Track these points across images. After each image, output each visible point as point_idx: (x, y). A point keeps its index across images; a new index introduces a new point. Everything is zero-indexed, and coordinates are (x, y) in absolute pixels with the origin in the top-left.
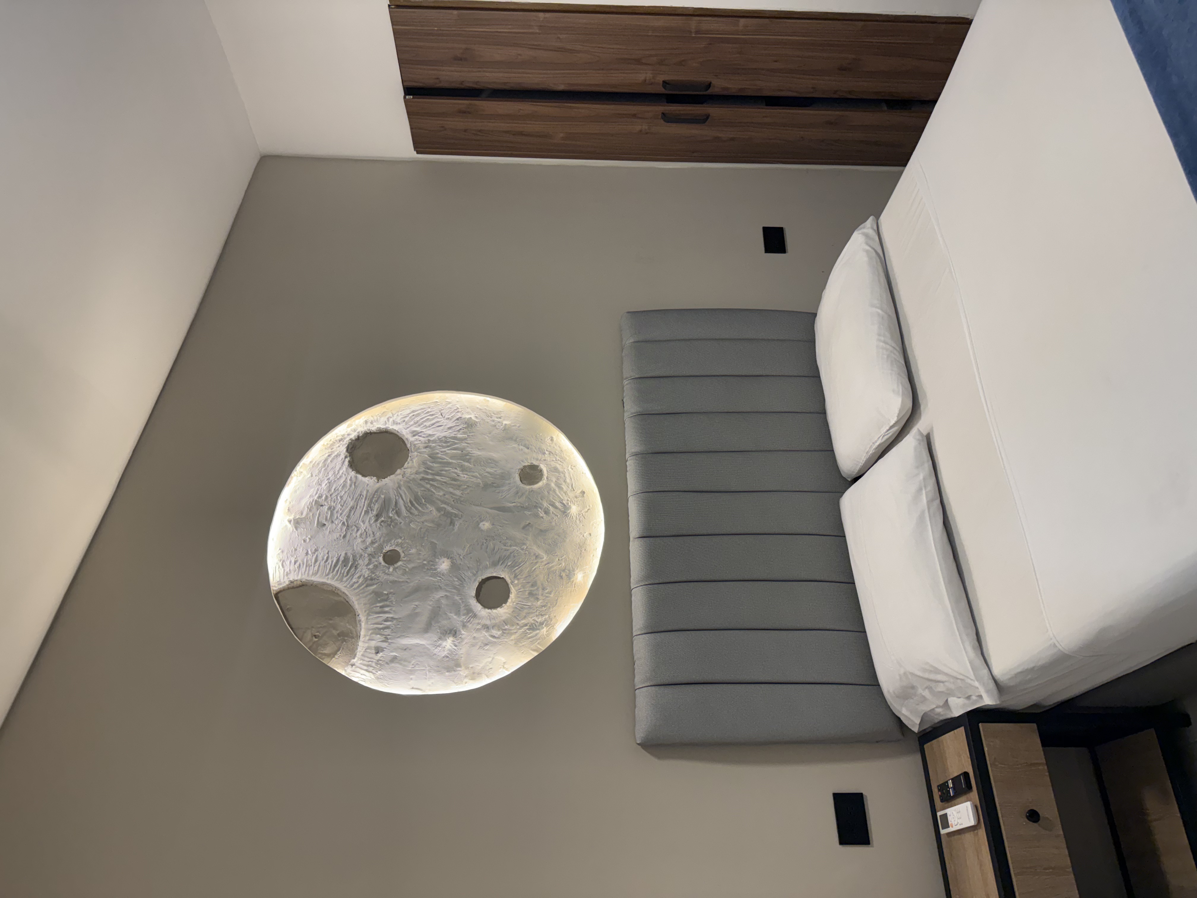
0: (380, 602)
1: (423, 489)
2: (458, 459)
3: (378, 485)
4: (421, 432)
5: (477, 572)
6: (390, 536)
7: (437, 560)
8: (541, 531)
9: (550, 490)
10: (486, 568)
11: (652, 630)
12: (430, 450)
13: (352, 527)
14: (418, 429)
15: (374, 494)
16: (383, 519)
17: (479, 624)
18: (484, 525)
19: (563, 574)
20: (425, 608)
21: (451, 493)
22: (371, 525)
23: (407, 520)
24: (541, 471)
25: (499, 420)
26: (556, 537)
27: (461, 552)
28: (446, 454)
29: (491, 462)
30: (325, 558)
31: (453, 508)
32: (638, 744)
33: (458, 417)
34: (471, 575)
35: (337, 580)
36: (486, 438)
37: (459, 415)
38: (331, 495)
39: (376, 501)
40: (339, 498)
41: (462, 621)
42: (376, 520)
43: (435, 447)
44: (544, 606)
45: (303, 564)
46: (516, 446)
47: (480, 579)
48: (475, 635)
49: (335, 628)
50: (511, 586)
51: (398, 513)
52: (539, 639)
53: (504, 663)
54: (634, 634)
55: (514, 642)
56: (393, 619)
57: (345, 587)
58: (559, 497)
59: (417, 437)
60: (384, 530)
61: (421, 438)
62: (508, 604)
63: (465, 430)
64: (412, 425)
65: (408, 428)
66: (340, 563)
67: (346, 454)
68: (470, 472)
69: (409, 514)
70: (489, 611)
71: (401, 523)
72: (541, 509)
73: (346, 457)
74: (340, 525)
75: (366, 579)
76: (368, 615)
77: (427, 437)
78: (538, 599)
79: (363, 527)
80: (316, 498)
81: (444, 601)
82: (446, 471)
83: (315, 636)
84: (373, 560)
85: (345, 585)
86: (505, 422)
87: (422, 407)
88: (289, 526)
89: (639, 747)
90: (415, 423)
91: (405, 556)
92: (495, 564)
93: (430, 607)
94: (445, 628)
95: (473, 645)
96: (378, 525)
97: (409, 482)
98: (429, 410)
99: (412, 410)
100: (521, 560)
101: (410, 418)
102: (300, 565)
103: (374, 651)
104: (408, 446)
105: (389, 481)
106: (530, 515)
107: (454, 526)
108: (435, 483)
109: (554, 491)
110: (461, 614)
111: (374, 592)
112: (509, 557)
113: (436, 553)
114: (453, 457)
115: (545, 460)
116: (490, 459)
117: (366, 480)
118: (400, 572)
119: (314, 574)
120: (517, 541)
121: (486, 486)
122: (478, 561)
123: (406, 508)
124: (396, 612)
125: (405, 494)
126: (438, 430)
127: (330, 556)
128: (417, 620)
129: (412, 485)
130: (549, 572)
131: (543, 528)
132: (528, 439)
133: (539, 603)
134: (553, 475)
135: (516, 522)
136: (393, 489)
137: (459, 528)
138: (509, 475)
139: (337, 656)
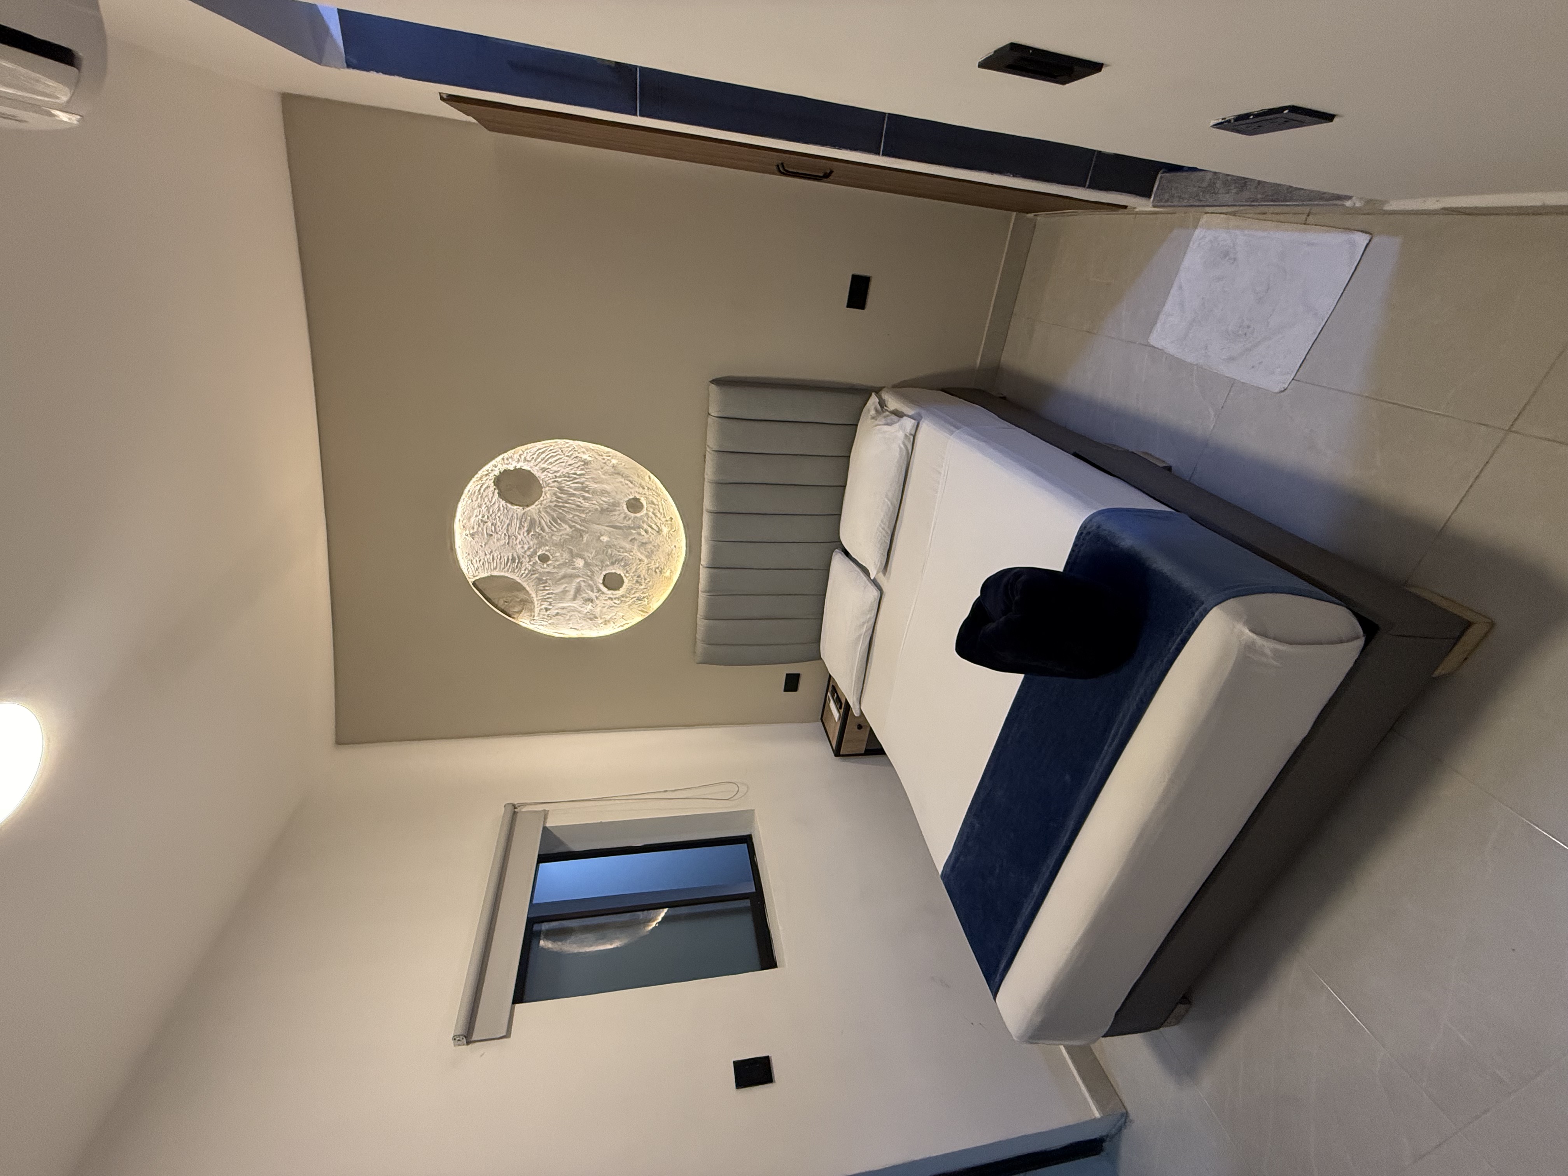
0: (542, 584)
1: (557, 513)
2: (580, 490)
3: (523, 512)
4: (548, 468)
5: (602, 568)
6: (541, 545)
8: (643, 543)
9: (649, 517)
10: (607, 566)
11: (709, 618)
12: (558, 484)
13: (511, 536)
14: (545, 466)
15: (522, 516)
16: (532, 533)
17: (606, 597)
18: (604, 539)
19: (657, 570)
20: (572, 588)
21: (577, 515)
22: (525, 536)
23: (550, 535)
24: (642, 502)
25: (608, 458)
26: (653, 548)
27: (589, 555)
28: (571, 488)
29: (604, 492)
30: (499, 557)
31: (581, 526)
33: (575, 456)
34: (598, 569)
35: (511, 572)
36: (599, 473)
38: (491, 515)
39: (525, 521)
40: (497, 517)
41: (596, 596)
42: (528, 534)
43: (561, 481)
44: (646, 588)
46: (623, 480)
47: (604, 573)
48: (605, 603)
49: (518, 598)
50: (625, 578)
51: (543, 529)
52: (643, 605)
56: (552, 593)
58: (655, 522)
59: (544, 473)
60: (535, 541)
61: (547, 475)
62: (623, 588)
63: (582, 467)
64: (540, 462)
65: (537, 465)
66: (510, 561)
67: (495, 487)
68: (590, 500)
69: (550, 530)
70: (612, 591)
71: (545, 536)
72: (643, 529)
73: (495, 489)
74: (503, 535)
75: (530, 571)
76: (537, 592)
77: (554, 473)
78: (641, 585)
79: (520, 537)
80: (480, 517)
81: (583, 584)
82: (572, 500)
83: (506, 602)
84: (532, 559)
85: (517, 575)
88: (468, 537)
89: (697, 658)
90: (542, 460)
91: (553, 557)
92: (613, 564)
93: (574, 587)
94: (585, 598)
95: (604, 607)
96: (530, 537)
97: (545, 508)
98: (552, 448)
99: (538, 448)
101: (538, 455)
102: (484, 565)
103: (544, 610)
104: (540, 481)
105: (532, 509)
106: (635, 533)
107: (583, 538)
108: (565, 509)
109: (651, 518)
110: (595, 592)
111: (537, 578)
112: (622, 560)
113: (573, 555)
114: (575, 489)
115: (645, 494)
116: (604, 491)
117: (515, 507)
118: (551, 567)
119: (495, 569)
120: (627, 550)
121: (603, 511)
122: (602, 561)
123: (547, 526)
124: (553, 590)
125: (545, 517)
126: (561, 467)
127: (502, 556)
128: (567, 594)
129: (548, 510)
130: (649, 569)
131: (644, 541)
132: (632, 476)
133: (642, 587)
134: (651, 507)
135: (626, 536)
136: (536, 513)
137: (586, 540)
138: (619, 503)
139: (522, 613)
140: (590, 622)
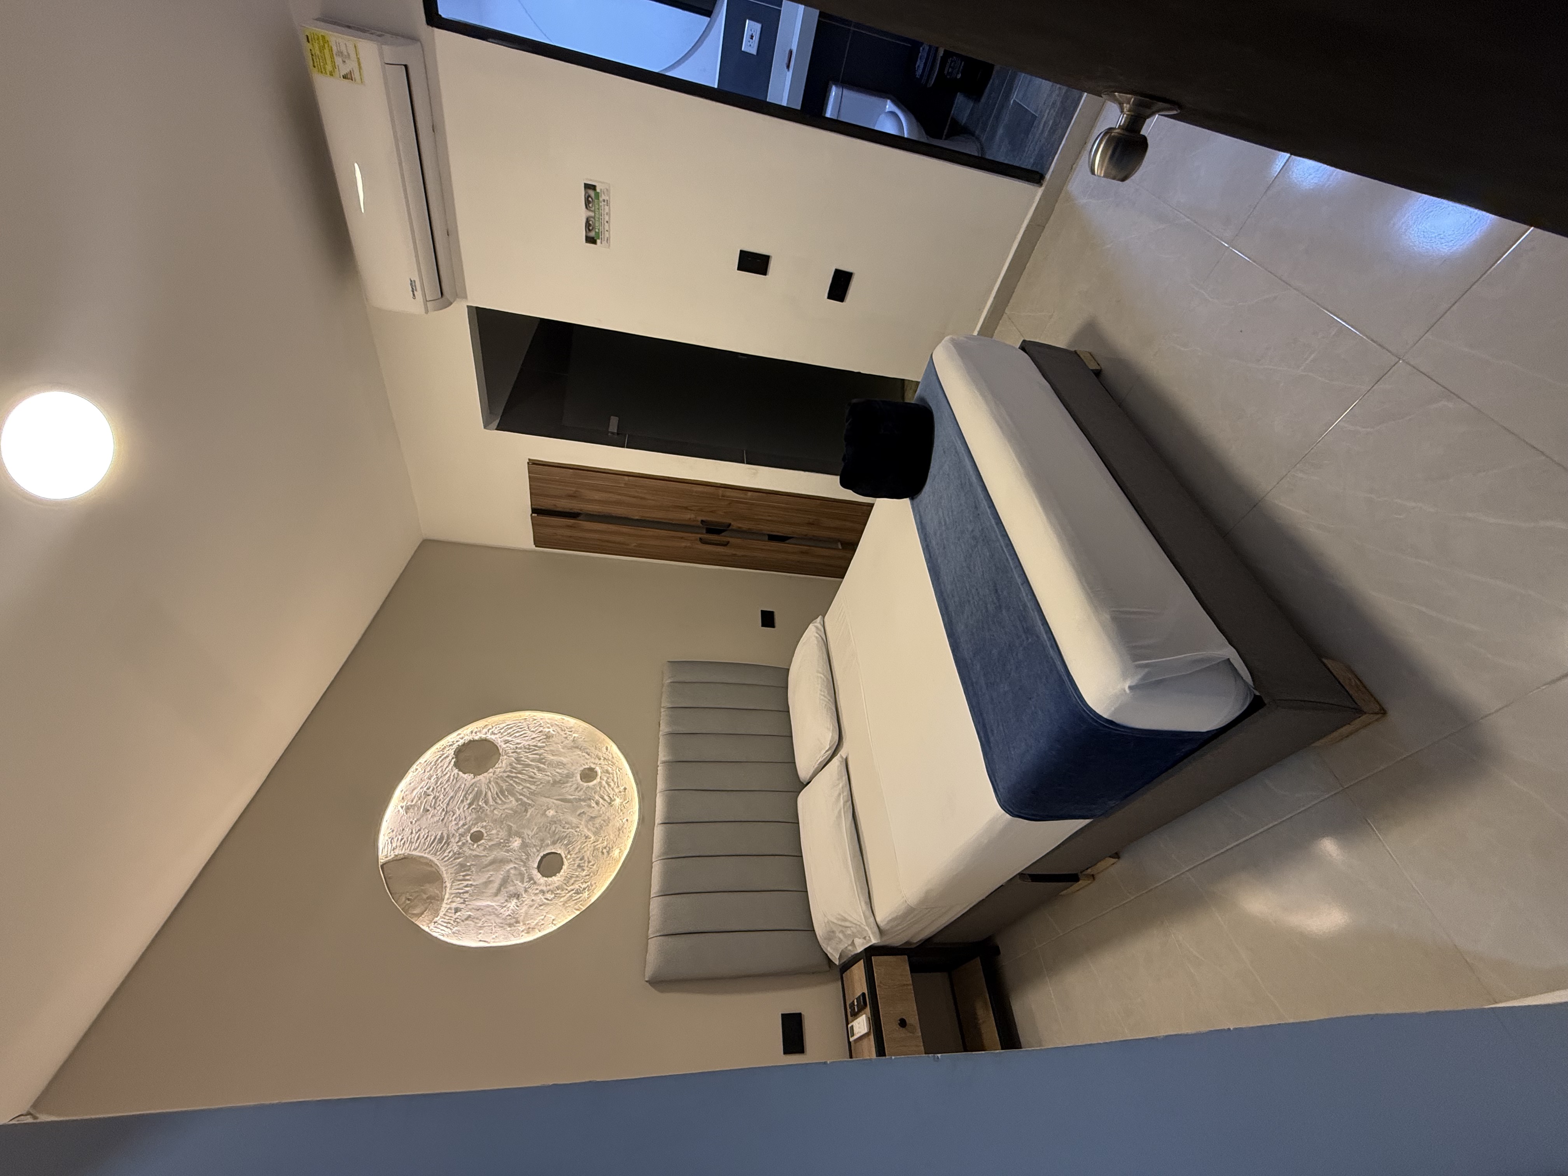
0: (463, 872)
1: (507, 784)
2: (536, 762)
3: (473, 781)
4: (511, 741)
5: (540, 848)
6: (479, 819)
7: (511, 839)
8: (592, 817)
9: (602, 786)
10: (548, 845)
11: (664, 894)
12: (516, 754)
13: (449, 812)
14: (510, 739)
15: (470, 787)
16: (474, 806)
17: (537, 889)
18: (550, 812)
19: (605, 851)
20: (498, 877)
21: (528, 787)
22: (464, 811)
23: (492, 808)
24: (596, 772)
25: (570, 733)
26: (602, 822)
27: (530, 833)
28: (528, 758)
29: (560, 765)
30: (425, 836)
31: (528, 799)
32: (647, 981)
33: (540, 731)
34: (535, 850)
35: (432, 854)
36: (559, 747)
37: (541, 729)
38: (437, 787)
39: (471, 793)
40: (443, 789)
41: (525, 887)
42: (469, 808)
43: (520, 752)
44: (589, 875)
45: (407, 841)
46: (580, 753)
47: (542, 854)
48: (533, 898)
49: (425, 893)
50: (565, 860)
51: (486, 802)
52: (581, 901)
53: (553, 920)
54: (652, 896)
55: (562, 903)
56: (471, 885)
57: (438, 859)
58: (607, 792)
59: (508, 744)
60: (474, 816)
61: (511, 745)
62: (561, 873)
63: (544, 740)
64: (505, 736)
65: (501, 738)
66: (437, 840)
67: (453, 756)
68: (544, 772)
69: (494, 803)
70: (546, 879)
71: (487, 810)
72: (594, 801)
73: (453, 758)
74: (441, 810)
75: (455, 854)
76: (453, 882)
77: (515, 745)
78: (584, 870)
79: (458, 812)
80: (425, 789)
81: (512, 872)
82: (526, 770)
83: (409, 899)
84: (462, 838)
86: (574, 735)
87: (515, 722)
88: (401, 810)
89: (648, 984)
90: (508, 734)
91: (488, 835)
92: (554, 843)
93: (501, 876)
94: (511, 893)
95: (531, 906)
96: (470, 811)
97: (497, 779)
98: (520, 724)
99: (507, 724)
100: (574, 840)
101: (505, 730)
102: (405, 842)
103: (453, 911)
104: (501, 751)
105: (483, 778)
106: (585, 805)
107: (527, 812)
108: (517, 780)
109: (604, 787)
110: (525, 881)
111: (459, 864)
112: (565, 837)
113: (510, 834)
114: (533, 760)
115: (600, 764)
116: (560, 762)
117: (465, 776)
118: (482, 848)
119: (415, 849)
120: (573, 825)
121: (555, 782)
122: (542, 840)
123: (493, 798)
124: (474, 880)
125: (493, 787)
126: (524, 740)
127: (430, 835)
128: (490, 886)
129: (499, 781)
130: (595, 849)
131: (593, 816)
132: (590, 748)
133: (584, 873)
134: (605, 775)
135: (574, 810)
136: (485, 783)
137: (531, 815)
138: (573, 774)
139: (423, 916)
140: (509, 929)
